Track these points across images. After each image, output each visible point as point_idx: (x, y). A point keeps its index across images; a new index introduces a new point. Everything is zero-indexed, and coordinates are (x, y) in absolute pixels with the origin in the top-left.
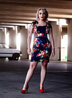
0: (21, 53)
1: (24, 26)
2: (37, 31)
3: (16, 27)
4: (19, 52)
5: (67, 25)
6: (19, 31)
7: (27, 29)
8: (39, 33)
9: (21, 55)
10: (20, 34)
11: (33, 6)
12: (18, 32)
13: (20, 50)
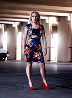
0: (8, 53)
1: (12, 25)
2: (32, 33)
4: (6, 52)
5: (57, 23)
6: (5, 29)
7: (14, 28)
9: (8, 55)
10: (6, 33)
11: (21, 3)
13: (6, 50)
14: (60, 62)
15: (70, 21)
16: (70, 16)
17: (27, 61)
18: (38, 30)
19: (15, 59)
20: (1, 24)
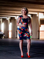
0: (4, 34)
1: (6, 19)
2: (23, 21)
3: (1, 19)
7: (7, 20)
8: (24, 23)
9: (4, 35)
11: (11, 7)
12: (2, 22)
13: (3, 32)
14: (33, 39)
15: (38, 17)
16: (38, 14)
17: (20, 39)
18: (27, 19)
19: (8, 37)
20: (1, 18)
